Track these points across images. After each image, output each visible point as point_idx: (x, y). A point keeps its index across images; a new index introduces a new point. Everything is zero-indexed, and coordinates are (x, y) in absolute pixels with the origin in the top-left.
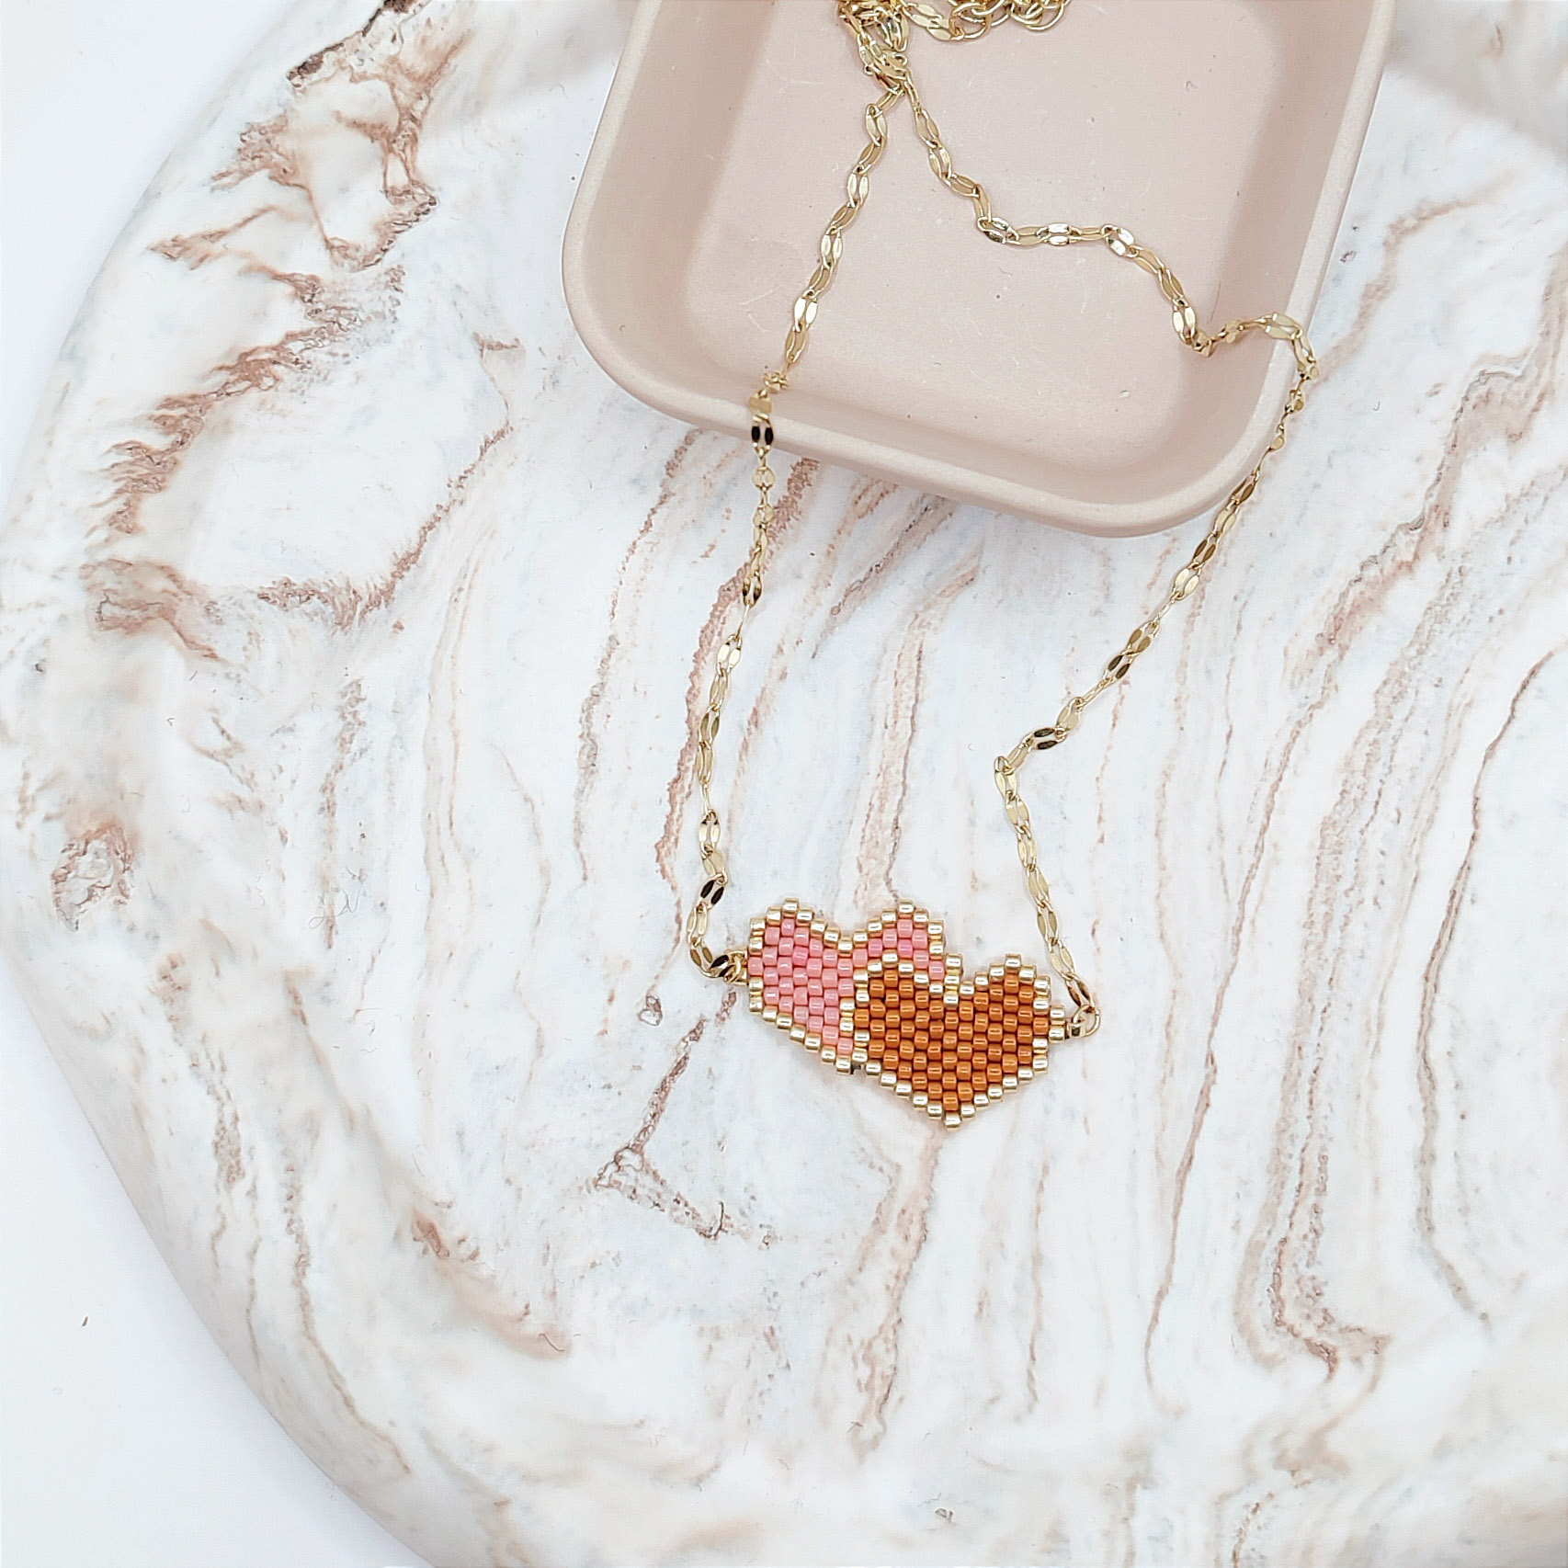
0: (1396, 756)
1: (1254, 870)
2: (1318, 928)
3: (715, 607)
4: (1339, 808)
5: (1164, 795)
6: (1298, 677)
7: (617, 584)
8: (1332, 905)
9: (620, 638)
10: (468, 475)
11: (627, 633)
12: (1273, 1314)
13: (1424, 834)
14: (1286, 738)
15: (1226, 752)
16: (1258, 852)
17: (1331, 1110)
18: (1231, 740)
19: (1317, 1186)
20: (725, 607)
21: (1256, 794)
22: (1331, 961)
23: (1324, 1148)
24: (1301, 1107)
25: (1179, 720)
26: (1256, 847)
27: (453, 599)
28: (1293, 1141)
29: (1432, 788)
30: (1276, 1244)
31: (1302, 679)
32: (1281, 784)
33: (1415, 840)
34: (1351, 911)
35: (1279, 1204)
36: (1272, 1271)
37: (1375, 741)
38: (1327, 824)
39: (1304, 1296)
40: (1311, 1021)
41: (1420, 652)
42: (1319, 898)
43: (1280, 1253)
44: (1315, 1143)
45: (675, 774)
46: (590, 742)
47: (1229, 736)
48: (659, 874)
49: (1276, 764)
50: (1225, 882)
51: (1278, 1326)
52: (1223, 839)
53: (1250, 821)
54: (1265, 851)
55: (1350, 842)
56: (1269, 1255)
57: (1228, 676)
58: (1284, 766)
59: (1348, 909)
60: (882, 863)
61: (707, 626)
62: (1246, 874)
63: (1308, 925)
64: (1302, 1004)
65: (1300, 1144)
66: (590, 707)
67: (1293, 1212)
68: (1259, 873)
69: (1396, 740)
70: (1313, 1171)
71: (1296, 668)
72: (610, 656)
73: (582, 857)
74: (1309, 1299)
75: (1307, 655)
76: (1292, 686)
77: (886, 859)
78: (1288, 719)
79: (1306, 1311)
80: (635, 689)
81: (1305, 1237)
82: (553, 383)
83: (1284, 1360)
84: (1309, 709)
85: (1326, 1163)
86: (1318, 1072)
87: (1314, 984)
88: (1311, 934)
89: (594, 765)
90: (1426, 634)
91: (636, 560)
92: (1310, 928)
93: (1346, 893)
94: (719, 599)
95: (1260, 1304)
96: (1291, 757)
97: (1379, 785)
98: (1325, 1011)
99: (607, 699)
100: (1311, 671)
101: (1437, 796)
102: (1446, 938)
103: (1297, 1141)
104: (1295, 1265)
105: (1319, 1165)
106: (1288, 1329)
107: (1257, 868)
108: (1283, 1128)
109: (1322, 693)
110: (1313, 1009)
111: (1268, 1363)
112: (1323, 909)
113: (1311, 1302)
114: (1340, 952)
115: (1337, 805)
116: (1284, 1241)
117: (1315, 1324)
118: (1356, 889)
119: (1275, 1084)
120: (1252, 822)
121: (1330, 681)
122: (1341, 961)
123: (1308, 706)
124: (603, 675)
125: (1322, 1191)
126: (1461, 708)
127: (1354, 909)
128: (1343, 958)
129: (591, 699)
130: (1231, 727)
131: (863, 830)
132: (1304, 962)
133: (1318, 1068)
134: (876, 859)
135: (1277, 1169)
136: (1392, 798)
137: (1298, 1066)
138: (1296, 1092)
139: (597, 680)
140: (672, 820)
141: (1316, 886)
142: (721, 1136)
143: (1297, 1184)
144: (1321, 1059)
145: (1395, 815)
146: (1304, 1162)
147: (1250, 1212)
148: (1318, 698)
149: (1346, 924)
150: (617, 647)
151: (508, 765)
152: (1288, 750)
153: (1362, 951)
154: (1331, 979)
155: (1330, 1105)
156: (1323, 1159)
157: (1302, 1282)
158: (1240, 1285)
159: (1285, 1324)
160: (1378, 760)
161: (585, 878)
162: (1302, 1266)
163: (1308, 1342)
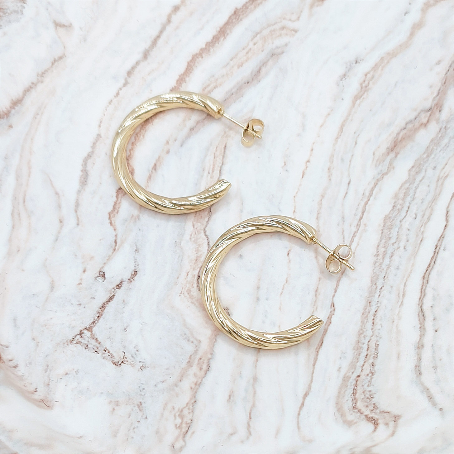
0: (416, 194)
1: (356, 234)
2: (380, 257)
4: (392, 212)
5: (321, 204)
6: (378, 163)
8: (387, 249)
12: (352, 405)
13: (426, 223)
14: (372, 185)
15: (348, 189)
16: (358, 227)
17: (382, 327)
18: (350, 185)
19: (374, 355)
21: (358, 205)
22: (385, 270)
23: (377, 341)
24: (369, 325)
25: (329, 176)
26: (357, 225)
28: (365, 338)
29: (430, 207)
30: (355, 377)
31: (380, 164)
32: (369, 202)
33: (422, 226)
34: (394, 251)
35: (358, 362)
36: (353, 388)
37: (408, 188)
38: (387, 218)
39: (366, 398)
40: (375, 292)
41: (428, 156)
42: (381, 245)
43: (357, 381)
44: (374, 339)
47: (349, 183)
49: (367, 194)
50: (344, 238)
51: (354, 409)
52: (344, 221)
53: (355, 215)
54: (361, 226)
55: (396, 225)
56: (352, 381)
57: (350, 161)
58: (371, 195)
59: (393, 250)
62: (353, 235)
63: (376, 256)
64: (372, 286)
65: (368, 339)
67: (363, 365)
68: (358, 235)
69: (416, 188)
70: (372, 350)
71: (377, 160)
74: (368, 399)
75: (382, 155)
76: (376, 166)
77: (205, 223)
78: (373, 178)
79: (366, 404)
81: (368, 375)
83: (356, 423)
84: (382, 175)
85: (378, 347)
86: (377, 312)
87: (378, 278)
88: (377, 259)
90: (431, 150)
92: (377, 257)
93: (393, 244)
95: (347, 400)
96: (374, 192)
97: (408, 205)
98: (381, 289)
100: (384, 161)
101: (432, 209)
102: (432, 263)
103: (367, 338)
104: (363, 386)
105: (375, 348)
106: (358, 411)
107: (357, 233)
108: (361, 333)
109: (388, 170)
110: (376, 288)
111: (349, 424)
112: (383, 250)
113: (368, 400)
114: (389, 266)
115: (391, 211)
116: (359, 376)
117: (370, 409)
118: (397, 243)
119: (359, 315)
120: (356, 216)
121: (391, 165)
122: (389, 270)
123: (381, 174)
125: (376, 357)
126: (443, 178)
127: (396, 251)
128: (390, 269)
129: (88, 157)
130: (350, 180)
132: (374, 269)
133: (377, 311)
135: (358, 348)
136: (413, 209)
137: (369, 310)
138: (367, 319)
140: (117, 204)
141: (381, 241)
142: (126, 326)
143: (366, 354)
144: (378, 307)
145: (414, 216)
146: (369, 346)
147: (345, 365)
148: (386, 171)
149: (392, 256)
152: (373, 189)
153: (398, 267)
154: (385, 277)
155: (381, 324)
156: (377, 345)
157: (366, 393)
158: (339, 393)
159: (357, 409)
160: (409, 195)
162: (366, 386)
163: (366, 416)
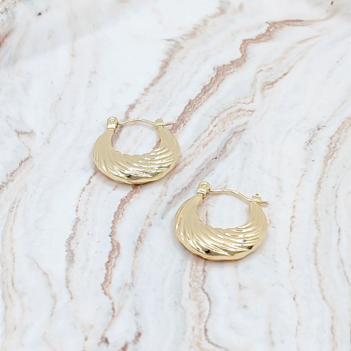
3: (120, 206)
5: (316, 251)
7: (78, 201)
9: (80, 218)
10: (15, 172)
11: (83, 216)
15: (339, 236)
20: (124, 205)
25: (317, 227)
27: (10, 211)
45: (107, 260)
46: (71, 253)
47: (339, 231)
48: (104, 294)
52: (343, 264)
57: (335, 212)
60: (200, 283)
61: (117, 212)
66: (70, 241)
72: (76, 224)
73: (70, 291)
77: (201, 282)
80: (88, 234)
82: (48, 143)
89: (72, 260)
91: (85, 194)
94: (121, 203)
99: (77, 238)
124: (75, 230)
129: (70, 238)
130: (339, 228)
131: (190, 273)
134: (196, 282)
139: (72, 232)
140: (108, 275)
150: (80, 221)
151: (36, 263)
161: (72, 298)
